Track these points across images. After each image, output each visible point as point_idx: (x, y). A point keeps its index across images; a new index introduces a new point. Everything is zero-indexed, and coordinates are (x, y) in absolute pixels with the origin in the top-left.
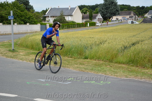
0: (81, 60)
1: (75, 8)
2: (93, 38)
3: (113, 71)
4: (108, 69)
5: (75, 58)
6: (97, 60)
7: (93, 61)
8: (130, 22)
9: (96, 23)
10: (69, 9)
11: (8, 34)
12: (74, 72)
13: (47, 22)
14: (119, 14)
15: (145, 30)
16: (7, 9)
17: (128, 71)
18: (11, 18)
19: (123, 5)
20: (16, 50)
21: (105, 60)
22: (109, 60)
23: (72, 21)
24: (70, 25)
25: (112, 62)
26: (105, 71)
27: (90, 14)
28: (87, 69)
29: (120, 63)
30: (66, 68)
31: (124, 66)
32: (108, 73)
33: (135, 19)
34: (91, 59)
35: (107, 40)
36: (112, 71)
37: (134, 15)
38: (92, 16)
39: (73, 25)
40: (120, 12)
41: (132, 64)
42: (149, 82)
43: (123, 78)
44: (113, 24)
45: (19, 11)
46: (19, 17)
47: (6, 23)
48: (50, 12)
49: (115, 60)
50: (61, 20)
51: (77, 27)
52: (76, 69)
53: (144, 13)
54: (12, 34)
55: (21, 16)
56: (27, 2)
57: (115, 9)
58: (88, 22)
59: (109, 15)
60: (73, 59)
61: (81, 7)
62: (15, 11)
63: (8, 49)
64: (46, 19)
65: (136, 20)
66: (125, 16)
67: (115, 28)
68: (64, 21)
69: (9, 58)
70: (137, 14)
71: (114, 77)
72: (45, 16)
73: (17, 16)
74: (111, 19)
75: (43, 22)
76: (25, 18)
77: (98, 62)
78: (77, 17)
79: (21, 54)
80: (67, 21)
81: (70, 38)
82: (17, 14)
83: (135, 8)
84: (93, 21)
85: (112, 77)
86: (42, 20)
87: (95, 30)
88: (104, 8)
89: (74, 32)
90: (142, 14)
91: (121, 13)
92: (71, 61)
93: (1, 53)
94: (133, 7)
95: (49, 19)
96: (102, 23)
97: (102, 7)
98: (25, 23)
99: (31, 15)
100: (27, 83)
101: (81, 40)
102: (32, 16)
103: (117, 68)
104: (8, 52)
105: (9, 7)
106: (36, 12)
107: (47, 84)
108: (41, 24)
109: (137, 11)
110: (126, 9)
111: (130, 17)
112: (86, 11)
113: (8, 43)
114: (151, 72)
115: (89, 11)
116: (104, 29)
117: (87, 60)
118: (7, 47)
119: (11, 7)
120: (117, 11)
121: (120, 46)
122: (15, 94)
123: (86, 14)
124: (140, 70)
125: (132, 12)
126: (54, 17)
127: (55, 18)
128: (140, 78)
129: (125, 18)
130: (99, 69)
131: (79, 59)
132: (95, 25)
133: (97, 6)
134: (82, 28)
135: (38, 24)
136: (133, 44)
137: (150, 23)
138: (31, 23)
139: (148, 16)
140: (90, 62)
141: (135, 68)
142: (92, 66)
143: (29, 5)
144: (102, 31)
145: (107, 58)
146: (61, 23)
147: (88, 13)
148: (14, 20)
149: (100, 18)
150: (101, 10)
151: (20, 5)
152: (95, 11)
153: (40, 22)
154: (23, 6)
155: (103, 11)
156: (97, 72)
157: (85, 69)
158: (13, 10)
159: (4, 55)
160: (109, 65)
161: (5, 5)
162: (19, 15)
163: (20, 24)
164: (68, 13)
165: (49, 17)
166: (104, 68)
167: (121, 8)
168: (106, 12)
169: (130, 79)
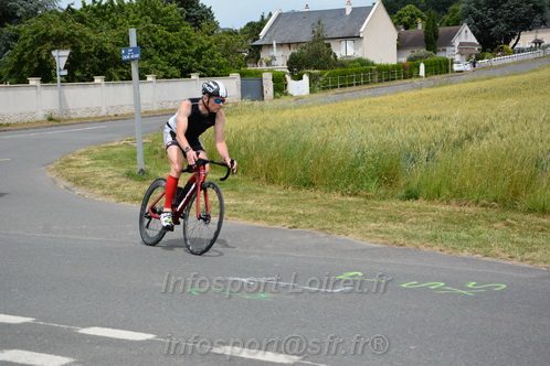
0: (395, 204)
2: (438, 118)
3: (517, 243)
4: (498, 234)
5: (367, 197)
6: (453, 202)
7: (438, 207)
9: (452, 63)
10: (348, 12)
11: (125, 118)
12: (363, 250)
14: (544, 24)
16: (120, 21)
18: (130, 54)
20: (152, 172)
21: (485, 201)
22: (502, 200)
23: (360, 60)
24: (352, 72)
25: (514, 208)
26: (486, 243)
27: (427, 28)
28: (414, 237)
29: (543, 211)
30: (335, 235)
32: (497, 250)
34: (430, 198)
35: (492, 125)
36: (513, 242)
38: (436, 37)
39: (363, 74)
44: (520, 62)
45: (162, 31)
46: (162, 53)
47: (117, 77)
48: (273, 30)
49: (524, 202)
50: (317, 55)
51: (380, 81)
52: (371, 237)
54: (137, 116)
55: (171, 49)
57: (528, 2)
58: (421, 58)
59: (503, 27)
60: (362, 199)
61: (394, 5)
62: (148, 29)
63: (124, 170)
64: (262, 55)
67: (526, 77)
68: (328, 60)
69: (128, 204)
71: (522, 264)
72: (256, 43)
73: (156, 47)
74: (513, 42)
75: (251, 68)
76: (185, 54)
77: (458, 209)
78: (379, 42)
80: (338, 58)
81: (348, 122)
82: (154, 40)
84: (441, 55)
85: (511, 267)
86: (247, 58)
87: (447, 89)
88: (482, 1)
89: (367, 100)
92: (353, 210)
93: (100, 185)
98: (185, 74)
99: (206, 43)
102: (210, 46)
103: (535, 230)
104: (123, 179)
105: (128, 15)
106: (223, 30)
107: (263, 295)
108: (242, 75)
112: (412, 16)
113: (124, 149)
115: (423, 19)
116: (484, 84)
117: (416, 204)
118: (121, 162)
119: (132, 15)
120: (539, 10)
122: (145, 332)
123: (410, 31)
126: (289, 45)
127: (293, 51)
130: (463, 235)
131: (384, 199)
132: (448, 72)
134: (399, 82)
135: (233, 75)
138: (204, 74)
140: (426, 210)
142: (436, 225)
143: (198, 8)
144: (474, 93)
145: (492, 195)
146: (315, 68)
147: (420, 27)
148: (146, 64)
149: (469, 41)
150: (471, 12)
151: (164, 9)
152: (447, 17)
153: (238, 67)
154: (174, 10)
155: (479, 12)
156: (454, 248)
157: (406, 236)
158: (141, 27)
159: (113, 191)
160: (504, 220)
161: (112, 11)
162: (162, 45)
163: (165, 77)
164: (343, 28)
165: (270, 46)
166: (480, 233)
168: (492, 15)
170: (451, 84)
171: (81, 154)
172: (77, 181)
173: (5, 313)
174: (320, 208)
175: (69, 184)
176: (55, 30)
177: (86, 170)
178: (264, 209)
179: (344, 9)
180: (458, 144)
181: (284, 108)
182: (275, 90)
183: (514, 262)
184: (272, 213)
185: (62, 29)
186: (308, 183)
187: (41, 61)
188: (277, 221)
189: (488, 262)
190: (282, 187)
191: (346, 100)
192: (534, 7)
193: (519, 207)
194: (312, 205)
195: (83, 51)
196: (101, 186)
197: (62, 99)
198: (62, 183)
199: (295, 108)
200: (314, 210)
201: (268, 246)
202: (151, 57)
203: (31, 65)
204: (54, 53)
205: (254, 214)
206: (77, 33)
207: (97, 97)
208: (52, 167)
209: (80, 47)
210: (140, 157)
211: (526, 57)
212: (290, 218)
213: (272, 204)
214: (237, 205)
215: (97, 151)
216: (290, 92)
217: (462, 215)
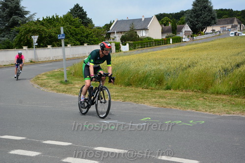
0: (161, 92)
1: (151, 18)
2: (177, 59)
3: (208, 105)
4: (201, 102)
5: (152, 89)
6: (184, 90)
7: (178, 92)
8: (232, 34)
9: (182, 39)
10: (143, 20)
11: (59, 61)
12: (151, 109)
14: (215, 24)
16: (57, 25)
17: (231, 104)
18: (61, 37)
19: (222, 10)
20: (70, 81)
21: (196, 90)
22: (202, 89)
23: (148, 38)
24: (145, 42)
25: (206, 92)
26: (196, 106)
27: (172, 25)
28: (170, 104)
29: (218, 93)
30: (140, 104)
31: (224, 97)
32: (201, 108)
33: (240, 29)
34: (175, 89)
35: (198, 62)
36: (206, 105)
37: (239, 23)
38: (176, 29)
39: (149, 43)
40: (217, 20)
41: (236, 95)
43: (222, 115)
44: (207, 38)
45: (73, 28)
46: (73, 36)
47: (56, 45)
48: (116, 25)
49: (211, 89)
50: (132, 36)
52: (153, 104)
54: (64, 60)
55: (76, 34)
56: (83, 14)
57: (209, 16)
58: (171, 37)
59: (200, 25)
60: (150, 90)
61: (160, 17)
62: (68, 27)
63: (59, 81)
64: (111, 36)
65: (242, 31)
66: (224, 26)
67: (209, 43)
68: (136, 38)
69: (61, 93)
70: (242, 22)
72: (109, 32)
73: (71, 34)
74: (204, 30)
76: (82, 37)
77: (186, 93)
78: (155, 31)
79: (77, 86)
80: (140, 37)
81: (144, 61)
82: (70, 31)
83: (239, 13)
84: (178, 35)
85: (206, 115)
86: (105, 37)
87: (180, 48)
88: (192, 16)
89: (151, 53)
91: (219, 21)
92: (146, 94)
94: (237, 11)
95: (114, 36)
97: (190, 14)
98: (82, 44)
99: (90, 32)
101: (160, 63)
102: (91, 33)
103: (214, 100)
104: (59, 84)
105: (60, 22)
109: (243, 18)
110: (227, 15)
111: (233, 27)
112: (167, 21)
113: (59, 72)
115: (171, 22)
116: (194, 46)
117: (170, 91)
118: (58, 77)
120: (213, 18)
122: (69, 142)
123: (166, 26)
125: (236, 19)
126: (121, 32)
127: (122, 34)
129: (225, 28)
130: (188, 103)
131: (158, 90)
132: (181, 42)
133: (182, 13)
134: (162, 46)
136: (238, 65)
138: (90, 43)
140: (174, 94)
141: (241, 100)
142: (178, 99)
143: (86, 19)
144: (190, 50)
145: (198, 87)
146: (131, 41)
147: (170, 25)
148: (67, 40)
149: (188, 30)
150: (188, 19)
151: (74, 20)
152: (180, 21)
154: (78, 20)
155: (192, 20)
156: (185, 108)
157: (166, 103)
158: (65, 27)
159: (55, 89)
160: (203, 97)
161: (54, 21)
162: (73, 33)
163: (74, 45)
164: (141, 26)
165: (114, 33)
166: (194, 102)
167: (218, 14)
168: (196, 21)
169: (233, 116)
170: (182, 46)
171: (43, 75)
172: (42, 85)
173: (15, 136)
174: (134, 94)
175: (39, 86)
176: (33, 28)
177: (45, 81)
179: (141, 19)
180: (186, 69)
181: (119, 56)
182: (116, 49)
183: (207, 113)
184: (116, 96)
185: (35, 28)
186: (129, 85)
187: (28, 40)
188: (118, 99)
189: (197, 113)
190: (120, 86)
191: (143, 53)
193: (208, 92)
194: (131, 93)
195: (43, 36)
196: (51, 87)
197: (35, 54)
198: (36, 86)
199: (124, 56)
200: (132, 95)
202: (69, 38)
203: (24, 41)
204: (33, 37)
206: (41, 29)
207: (49, 53)
208: (32, 80)
209: (42, 35)
210: (65, 76)
211: (209, 36)
212: (122, 98)
213: (116, 92)
215: (49, 73)
216: (122, 50)
217: (187, 95)
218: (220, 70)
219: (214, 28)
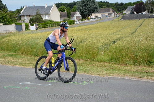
3: (95, 70)
4: (90, 68)
6: (78, 59)
9: (75, 22)
10: (46, 7)
13: (22, 22)
14: (97, 11)
15: (125, 27)
17: (111, 69)
19: (101, 2)
21: (86, 59)
22: (90, 58)
23: (50, 20)
24: (48, 24)
25: (94, 61)
26: (87, 70)
27: (68, 12)
29: (101, 61)
31: (106, 64)
32: (90, 72)
33: (114, 16)
35: (87, 38)
36: (94, 70)
37: (113, 12)
38: (70, 14)
39: (50, 24)
40: (99, 9)
41: (114, 62)
42: (133, 79)
43: (105, 77)
44: (92, 22)
48: (25, 11)
49: (96, 59)
50: (38, 19)
51: (55, 26)
53: (123, 10)
57: (93, 6)
58: (66, 20)
59: (87, 12)
61: (58, 5)
64: (21, 19)
65: (115, 17)
66: (104, 13)
67: (94, 26)
68: (41, 20)
70: (116, 11)
71: (97, 76)
72: (20, 15)
74: (90, 16)
75: (18, 22)
77: (79, 61)
78: (55, 16)
80: (44, 20)
83: (113, 5)
86: (17, 19)
87: (74, 28)
88: (82, 5)
90: (121, 11)
91: (100, 10)
94: (112, 3)
95: (24, 18)
96: (81, 21)
97: (80, 4)
100: (4, 87)
102: (6, 16)
103: (99, 66)
106: (9, 11)
107: (26, 87)
108: (16, 24)
109: (116, 8)
110: (105, 6)
111: (109, 14)
112: (63, 9)
114: (133, 69)
115: (66, 9)
116: (83, 27)
120: (96, 8)
121: (100, 44)
123: (63, 12)
124: (122, 67)
125: (111, 9)
126: (29, 16)
127: (30, 17)
128: (123, 75)
129: (104, 15)
130: (81, 68)
132: (74, 24)
133: (74, 3)
135: (13, 24)
136: (114, 42)
137: (129, 19)
138: (5, 23)
139: (127, 12)
141: (117, 66)
143: (1, 4)
144: (81, 30)
145: (88, 57)
146: (37, 22)
147: (66, 11)
149: (79, 16)
150: (79, 8)
152: (72, 9)
153: (15, 22)
155: (81, 8)
156: (79, 72)
160: (91, 64)
164: (45, 12)
165: (24, 16)
166: (85, 68)
167: (99, 5)
168: (84, 9)
169: (113, 78)
170: (75, 27)
178: (25, 62)
179: (45, 6)
180: (79, 44)
181: (29, 34)
182: (26, 28)
184: (27, 64)
186: (37, 55)
188: (29, 66)
189: (88, 75)
190: (30, 56)
191: (47, 31)
192: (95, 7)
193: (95, 60)
199: (32, 33)
201: (27, 73)
205: (22, 64)
211: (93, 20)
212: (33, 65)
213: (27, 61)
214: (17, 62)
216: (30, 29)
217: (80, 63)
218: (102, 45)
219: (97, 15)
